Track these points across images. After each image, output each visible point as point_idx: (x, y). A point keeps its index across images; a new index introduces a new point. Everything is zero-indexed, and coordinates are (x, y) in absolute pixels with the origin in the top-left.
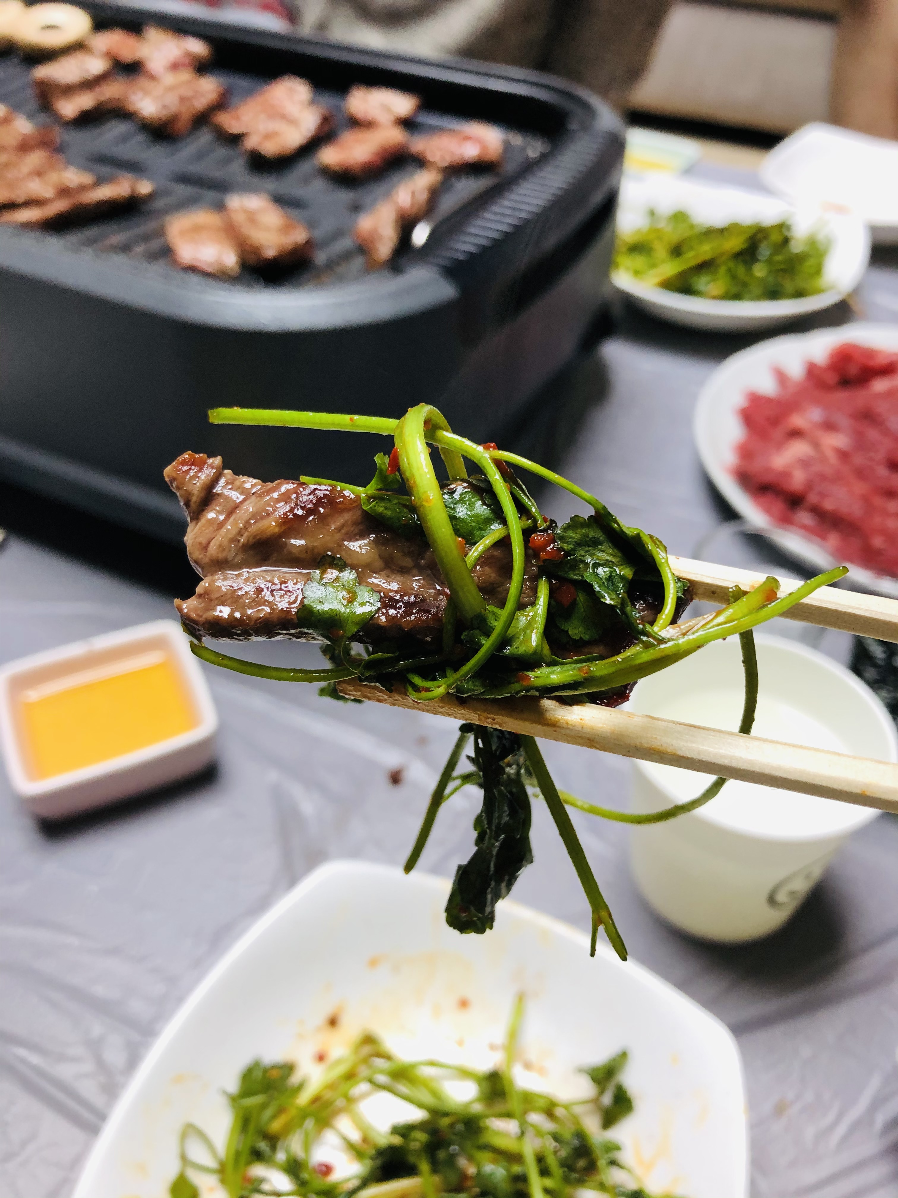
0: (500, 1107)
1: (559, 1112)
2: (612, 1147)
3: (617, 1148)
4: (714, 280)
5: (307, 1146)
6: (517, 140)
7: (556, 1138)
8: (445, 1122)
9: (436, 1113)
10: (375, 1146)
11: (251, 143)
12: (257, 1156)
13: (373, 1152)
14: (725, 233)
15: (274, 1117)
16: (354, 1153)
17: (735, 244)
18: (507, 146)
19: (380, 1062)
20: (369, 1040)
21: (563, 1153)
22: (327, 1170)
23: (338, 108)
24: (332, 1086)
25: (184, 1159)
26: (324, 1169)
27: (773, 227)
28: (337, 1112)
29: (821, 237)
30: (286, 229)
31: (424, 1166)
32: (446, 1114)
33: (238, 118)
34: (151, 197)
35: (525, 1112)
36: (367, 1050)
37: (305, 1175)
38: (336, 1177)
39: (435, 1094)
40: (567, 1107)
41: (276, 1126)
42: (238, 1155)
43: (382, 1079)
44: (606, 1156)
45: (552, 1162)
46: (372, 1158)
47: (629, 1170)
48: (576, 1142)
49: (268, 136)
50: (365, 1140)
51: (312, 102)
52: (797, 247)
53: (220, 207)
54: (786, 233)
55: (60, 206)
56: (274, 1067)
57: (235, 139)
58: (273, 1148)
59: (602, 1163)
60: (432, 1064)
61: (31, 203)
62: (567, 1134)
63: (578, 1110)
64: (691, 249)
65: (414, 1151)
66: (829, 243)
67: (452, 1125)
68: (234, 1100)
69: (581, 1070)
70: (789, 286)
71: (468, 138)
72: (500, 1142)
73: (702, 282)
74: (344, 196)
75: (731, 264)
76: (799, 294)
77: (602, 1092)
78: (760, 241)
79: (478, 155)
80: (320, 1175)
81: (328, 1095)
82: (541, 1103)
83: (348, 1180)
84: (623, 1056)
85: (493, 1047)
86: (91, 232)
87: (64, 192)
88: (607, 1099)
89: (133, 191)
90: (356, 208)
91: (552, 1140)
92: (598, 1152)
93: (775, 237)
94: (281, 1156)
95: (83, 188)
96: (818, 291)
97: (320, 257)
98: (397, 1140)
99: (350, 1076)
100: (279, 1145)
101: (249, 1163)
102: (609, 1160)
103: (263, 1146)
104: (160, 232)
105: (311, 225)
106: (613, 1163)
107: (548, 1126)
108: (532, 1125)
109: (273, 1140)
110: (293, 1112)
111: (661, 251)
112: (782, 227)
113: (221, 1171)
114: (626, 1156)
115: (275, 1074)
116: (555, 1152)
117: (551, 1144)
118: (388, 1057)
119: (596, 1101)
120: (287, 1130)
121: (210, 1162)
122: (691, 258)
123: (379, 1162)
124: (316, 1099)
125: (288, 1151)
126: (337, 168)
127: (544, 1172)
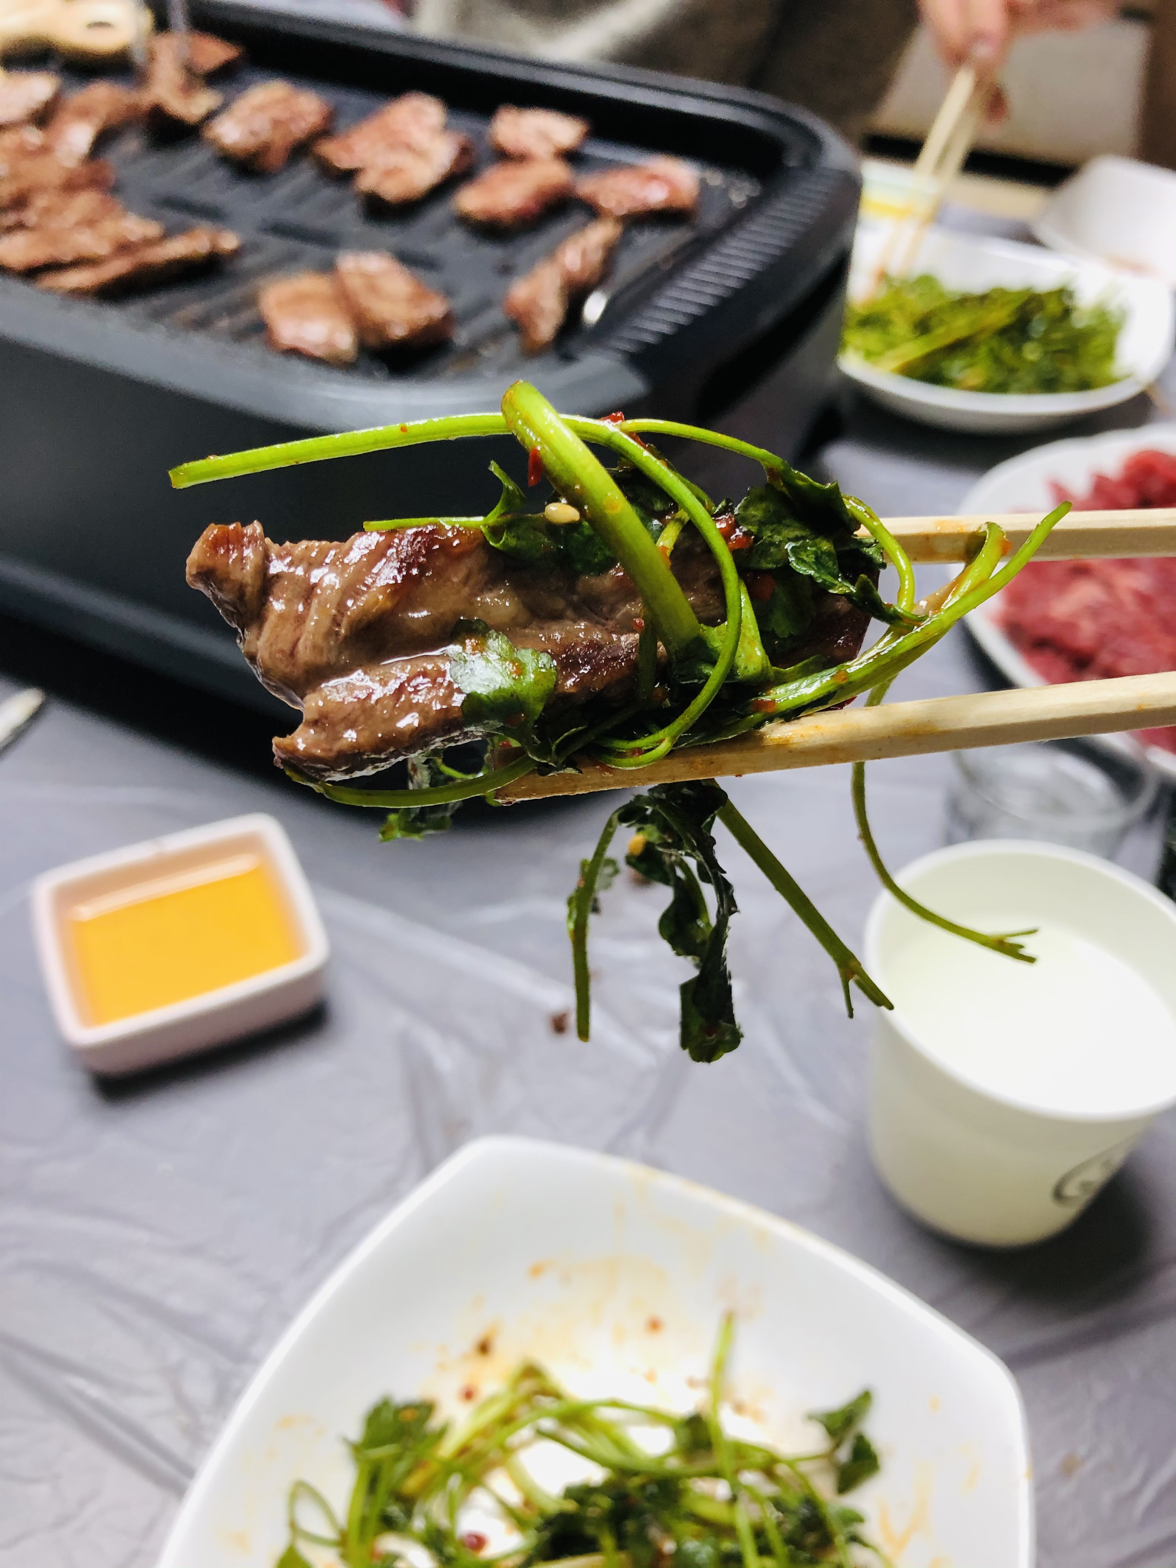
0: (702, 1465)
1: (781, 1470)
2: (853, 1518)
3: (858, 1519)
4: (971, 365)
5: (452, 1511)
6: (716, 178)
7: (778, 1504)
8: (635, 1482)
9: (623, 1472)
10: (542, 1514)
11: (367, 182)
12: (388, 1524)
13: (539, 1521)
14: (987, 302)
15: (409, 1473)
16: (514, 1520)
17: (1000, 316)
18: (704, 186)
19: (546, 1402)
20: (531, 1372)
21: (789, 1526)
22: (478, 1542)
23: (480, 135)
24: (484, 1433)
25: (293, 1526)
26: (475, 1540)
27: (1050, 294)
28: (490, 1466)
29: (1113, 306)
30: (417, 298)
31: (607, 1541)
32: (636, 1473)
33: (349, 150)
34: (236, 253)
35: (737, 1471)
36: (528, 1385)
37: (450, 1550)
38: (489, 1552)
39: (620, 1444)
40: (791, 1463)
41: (412, 1484)
42: (364, 1521)
43: (547, 1424)
44: (845, 1530)
45: (775, 1538)
46: (538, 1530)
47: (875, 1549)
48: (805, 1511)
49: (389, 173)
50: (527, 1503)
51: (446, 127)
52: (1080, 321)
53: (328, 267)
54: (1067, 302)
55: (118, 267)
56: (408, 1407)
57: (347, 176)
58: (409, 1514)
59: (840, 1539)
60: (614, 1404)
61: (80, 262)
62: (793, 1501)
63: (805, 1467)
64: (942, 322)
65: (594, 1518)
66: (1124, 315)
67: (643, 1487)
68: (358, 1450)
69: (811, 1417)
70: (1070, 373)
71: (653, 177)
72: (706, 1510)
73: (955, 367)
74: (491, 253)
75: (994, 343)
76: (1084, 385)
77: (837, 1446)
78: (1033, 313)
79: (666, 200)
80: (469, 1550)
81: (479, 1445)
82: (759, 1458)
83: (507, 1556)
84: (865, 1398)
85: (692, 1383)
86: (159, 301)
87: (124, 248)
88: (844, 1454)
89: (214, 246)
90: (506, 271)
91: (773, 1509)
92: (834, 1525)
93: (1053, 308)
94: (418, 1524)
95: (148, 242)
96: (1111, 381)
97: (462, 337)
98: (570, 1506)
99: (508, 1420)
100: (417, 1509)
101: (378, 1533)
102: (848, 1535)
103: (395, 1510)
104: (251, 301)
105: (448, 292)
106: (854, 1539)
107: (769, 1489)
108: (747, 1488)
109: (408, 1502)
110: (434, 1467)
111: (901, 327)
112: (1063, 294)
113: (342, 1542)
114: (870, 1530)
115: (408, 1415)
116: (779, 1524)
117: (772, 1515)
118: (557, 1396)
119: (829, 1456)
120: (428, 1488)
121: (327, 1532)
122: (942, 336)
123: (547, 1534)
124: (464, 1450)
125: (427, 1516)
126: (480, 217)
127: (764, 1550)
